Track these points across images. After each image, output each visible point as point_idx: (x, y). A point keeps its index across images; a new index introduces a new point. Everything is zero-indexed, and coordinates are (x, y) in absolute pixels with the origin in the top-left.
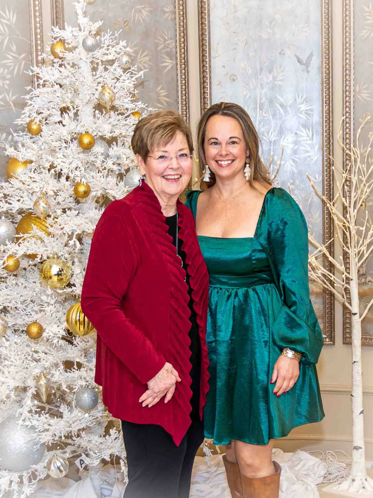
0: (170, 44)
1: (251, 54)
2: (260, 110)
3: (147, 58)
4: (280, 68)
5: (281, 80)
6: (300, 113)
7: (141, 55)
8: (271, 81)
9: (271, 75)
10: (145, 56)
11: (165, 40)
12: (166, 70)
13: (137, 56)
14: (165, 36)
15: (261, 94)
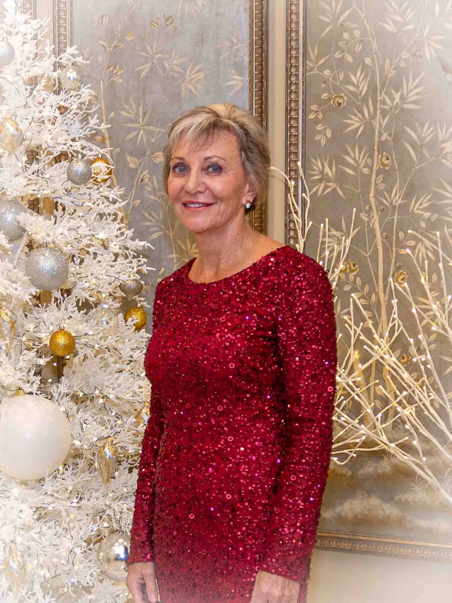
0: (241, 49)
1: (368, 61)
2: (378, 155)
3: (201, 75)
4: (413, 82)
5: (415, 102)
6: (443, 158)
7: (192, 69)
8: (397, 103)
9: (399, 94)
10: (197, 72)
11: (233, 44)
12: (233, 92)
13: (186, 71)
14: (232, 38)
15: (381, 126)
